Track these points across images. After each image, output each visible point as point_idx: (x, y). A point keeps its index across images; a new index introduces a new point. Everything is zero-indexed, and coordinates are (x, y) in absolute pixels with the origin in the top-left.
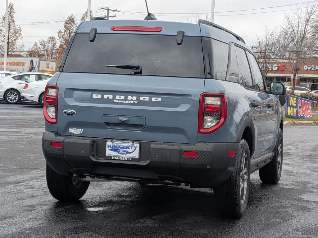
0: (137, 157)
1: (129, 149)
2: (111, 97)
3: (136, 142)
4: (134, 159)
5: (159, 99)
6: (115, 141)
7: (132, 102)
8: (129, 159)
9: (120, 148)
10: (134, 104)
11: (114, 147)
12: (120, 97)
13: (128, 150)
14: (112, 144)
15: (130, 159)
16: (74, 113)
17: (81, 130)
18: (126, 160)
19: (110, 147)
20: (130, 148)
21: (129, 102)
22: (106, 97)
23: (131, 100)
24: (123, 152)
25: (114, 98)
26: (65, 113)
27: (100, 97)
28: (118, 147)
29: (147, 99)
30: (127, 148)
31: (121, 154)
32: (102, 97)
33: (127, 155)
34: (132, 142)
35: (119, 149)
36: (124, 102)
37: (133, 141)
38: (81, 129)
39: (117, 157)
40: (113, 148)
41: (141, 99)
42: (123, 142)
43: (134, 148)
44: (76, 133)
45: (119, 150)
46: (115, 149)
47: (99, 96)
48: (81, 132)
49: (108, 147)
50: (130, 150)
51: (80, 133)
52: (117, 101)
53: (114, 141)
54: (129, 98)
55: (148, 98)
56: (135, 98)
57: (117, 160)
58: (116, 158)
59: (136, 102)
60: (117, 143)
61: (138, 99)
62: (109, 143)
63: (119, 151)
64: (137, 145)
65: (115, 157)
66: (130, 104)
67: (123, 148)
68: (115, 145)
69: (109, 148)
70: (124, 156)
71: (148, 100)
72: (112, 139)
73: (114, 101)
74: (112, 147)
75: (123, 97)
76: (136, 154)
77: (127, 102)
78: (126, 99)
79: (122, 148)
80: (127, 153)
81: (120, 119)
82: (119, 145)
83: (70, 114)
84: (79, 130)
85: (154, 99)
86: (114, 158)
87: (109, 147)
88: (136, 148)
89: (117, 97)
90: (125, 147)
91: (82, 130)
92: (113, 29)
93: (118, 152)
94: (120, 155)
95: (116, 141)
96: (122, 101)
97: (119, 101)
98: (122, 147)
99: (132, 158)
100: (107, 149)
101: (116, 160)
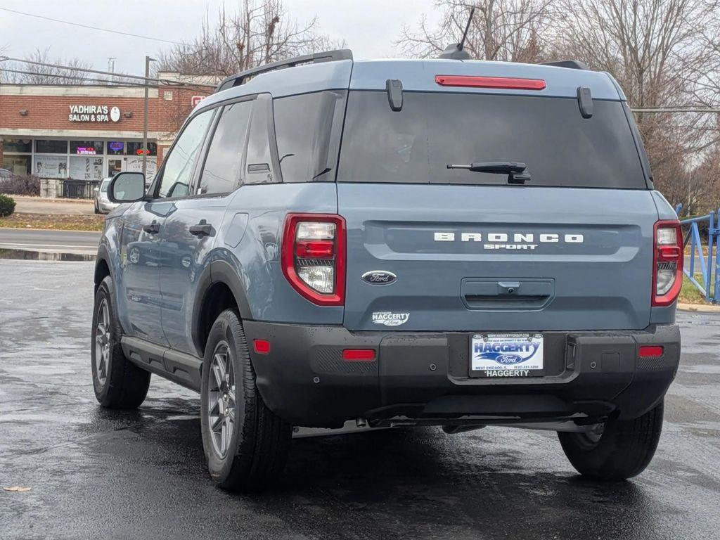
0: (541, 367)
1: (522, 350)
2: (477, 237)
3: (537, 335)
4: (533, 373)
5: (580, 238)
6: (492, 335)
7: (525, 247)
8: (524, 373)
9: (503, 350)
10: (529, 251)
11: (490, 350)
12: (497, 237)
13: (519, 353)
14: (484, 344)
15: (526, 373)
16: (391, 278)
17: (405, 316)
18: (517, 377)
19: (481, 351)
20: (524, 348)
21: (519, 247)
22: (465, 237)
23: (523, 242)
24: (509, 358)
25: (485, 240)
26: (368, 278)
27: (453, 239)
28: (498, 349)
29: (555, 238)
30: (517, 350)
31: (505, 363)
32: (458, 237)
33: (516, 365)
34: (528, 335)
35: (501, 352)
36: (508, 247)
37: (531, 332)
38: (403, 315)
39: (497, 371)
40: (488, 352)
41: (543, 238)
42: (510, 337)
43: (532, 349)
44: (390, 325)
45: (499, 354)
46: (492, 354)
47: (450, 237)
48: (405, 321)
49: (476, 351)
50: (523, 354)
51: (400, 322)
52: (492, 247)
53: (489, 336)
54: (518, 237)
55: (557, 236)
56: (529, 238)
57: (498, 377)
58: (495, 374)
59: (533, 247)
60: (495, 341)
61: (536, 240)
62: (477, 341)
63: (501, 357)
64: (539, 340)
65: (493, 371)
66: (521, 251)
67: (509, 349)
68: (492, 344)
69: (479, 353)
70: (512, 368)
71: (557, 240)
72: (485, 333)
73: (486, 246)
74: (485, 350)
75: (504, 237)
76: (537, 362)
77: (514, 247)
78: (511, 241)
79: (507, 350)
80: (519, 360)
81: (503, 285)
82: (501, 343)
83: (382, 281)
84: (398, 315)
85: (568, 238)
86: (491, 373)
87: (479, 350)
88: (536, 348)
89: (491, 237)
90: (513, 347)
91: (407, 315)
92: (441, 83)
93: (499, 361)
94: (503, 366)
95: (495, 335)
96: (503, 246)
97: (497, 247)
98: (506, 348)
99: (530, 370)
100: (474, 354)
101: (495, 377)
